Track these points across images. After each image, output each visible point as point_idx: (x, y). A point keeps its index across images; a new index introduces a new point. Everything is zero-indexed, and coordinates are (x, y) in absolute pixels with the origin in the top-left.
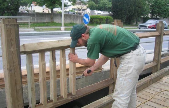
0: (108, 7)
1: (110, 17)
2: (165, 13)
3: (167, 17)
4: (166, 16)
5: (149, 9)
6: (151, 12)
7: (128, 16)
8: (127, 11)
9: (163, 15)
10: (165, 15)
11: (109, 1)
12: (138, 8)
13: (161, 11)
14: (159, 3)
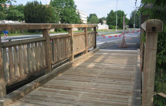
0: (18, 16)
2: (72, 20)
5: (59, 17)
10: (73, 22)
12: (49, 17)
13: (69, 19)
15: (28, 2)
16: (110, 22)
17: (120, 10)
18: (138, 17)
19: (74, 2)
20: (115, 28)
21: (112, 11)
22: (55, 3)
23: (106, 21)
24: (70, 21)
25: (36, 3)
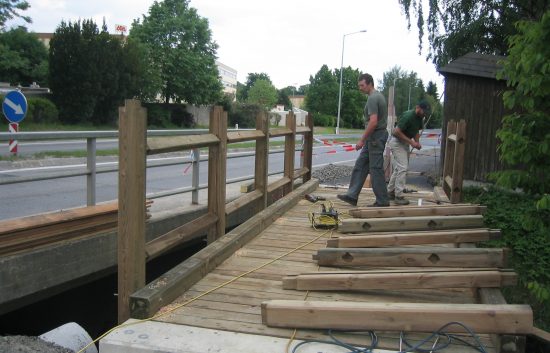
0: (7, 67)
1: (45, 101)
2: (202, 90)
3: (207, 103)
4: (206, 100)
5: (161, 79)
6: (165, 86)
7: (103, 99)
8: (99, 84)
9: (199, 97)
10: (203, 97)
11: (12, 49)
12: (129, 75)
13: (192, 86)
14: (186, 63)
15: (63, 23)
16: (316, 104)
17: (350, 68)
18: (402, 93)
19: (209, 32)
20: (331, 125)
21: (325, 68)
22: (149, 33)
23: (306, 100)
24: (194, 92)
25: (90, 27)
